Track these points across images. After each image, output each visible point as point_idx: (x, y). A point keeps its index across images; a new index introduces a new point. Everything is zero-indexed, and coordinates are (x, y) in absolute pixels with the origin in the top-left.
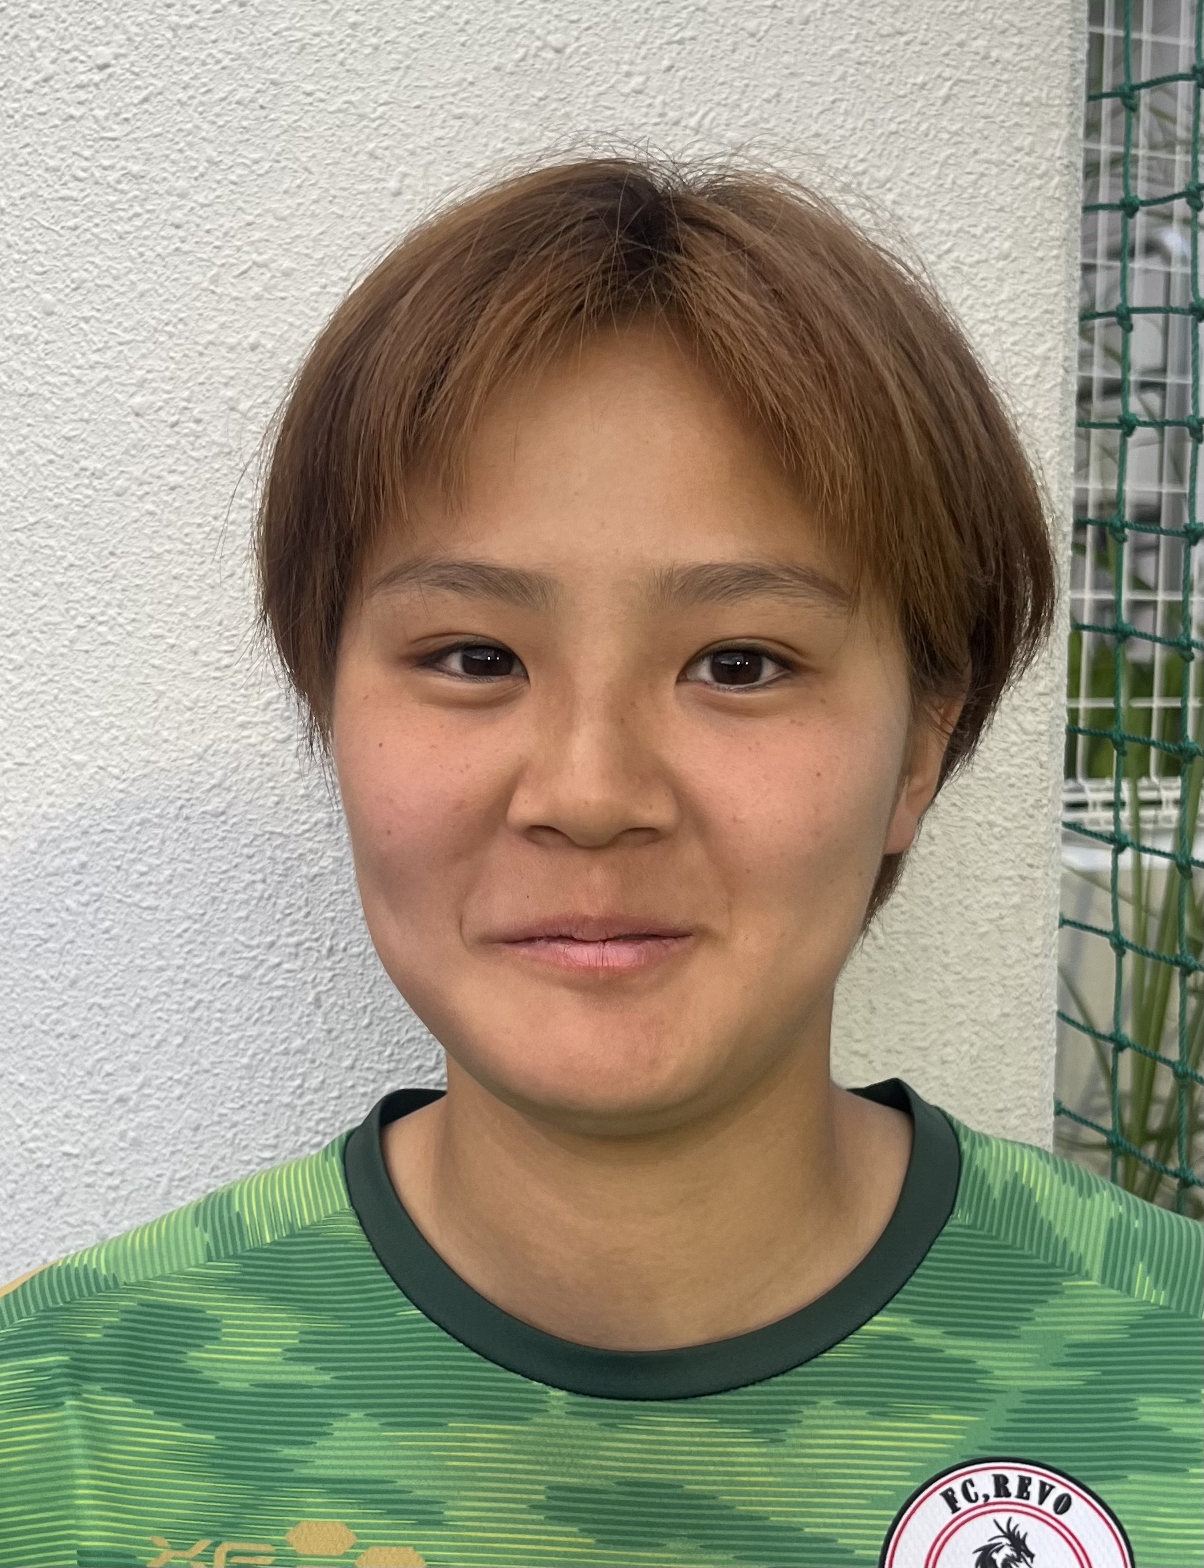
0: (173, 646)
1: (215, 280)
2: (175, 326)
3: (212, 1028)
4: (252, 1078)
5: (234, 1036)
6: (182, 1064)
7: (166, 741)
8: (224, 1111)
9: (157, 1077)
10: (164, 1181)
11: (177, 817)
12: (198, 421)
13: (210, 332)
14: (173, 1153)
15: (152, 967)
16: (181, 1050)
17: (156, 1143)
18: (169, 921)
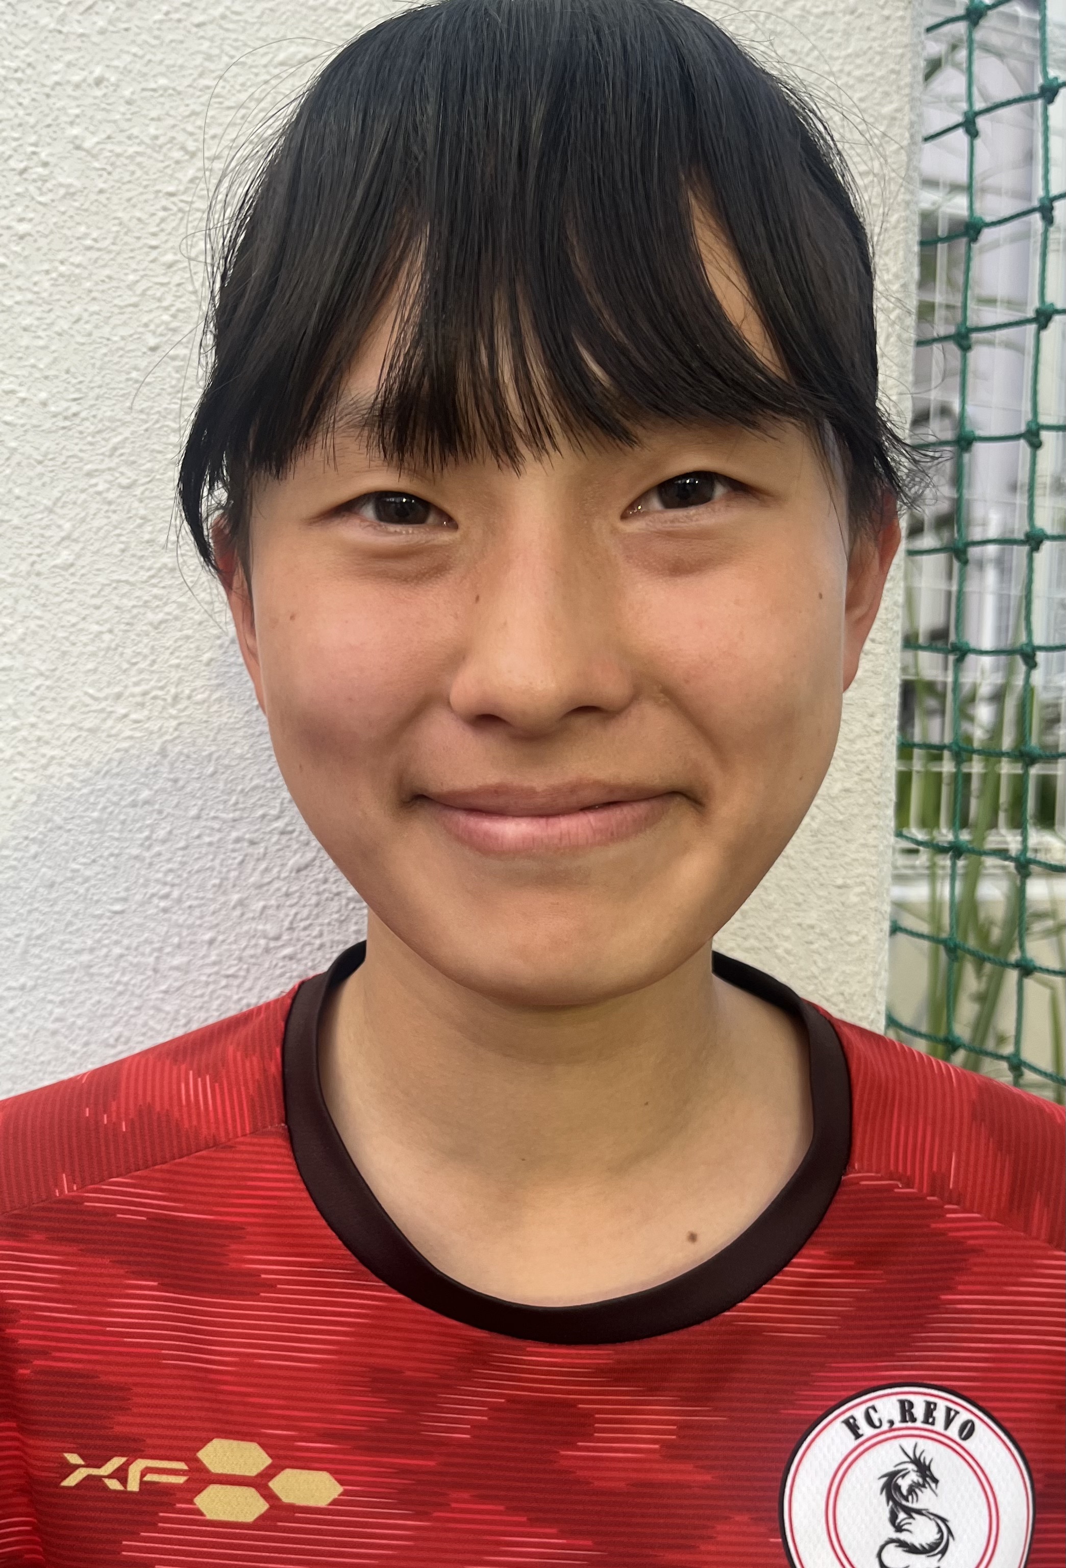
0: (23, 400)
1: (62, 20)
2: (23, 71)
3: (63, 785)
4: (102, 832)
5: (85, 791)
6: (36, 822)
7: (18, 498)
8: (75, 866)
9: (14, 838)
10: (22, 940)
11: (29, 574)
12: (45, 164)
13: (56, 73)
14: (30, 912)
15: (8, 728)
16: (36, 809)
17: (13, 903)
18: (22, 680)
